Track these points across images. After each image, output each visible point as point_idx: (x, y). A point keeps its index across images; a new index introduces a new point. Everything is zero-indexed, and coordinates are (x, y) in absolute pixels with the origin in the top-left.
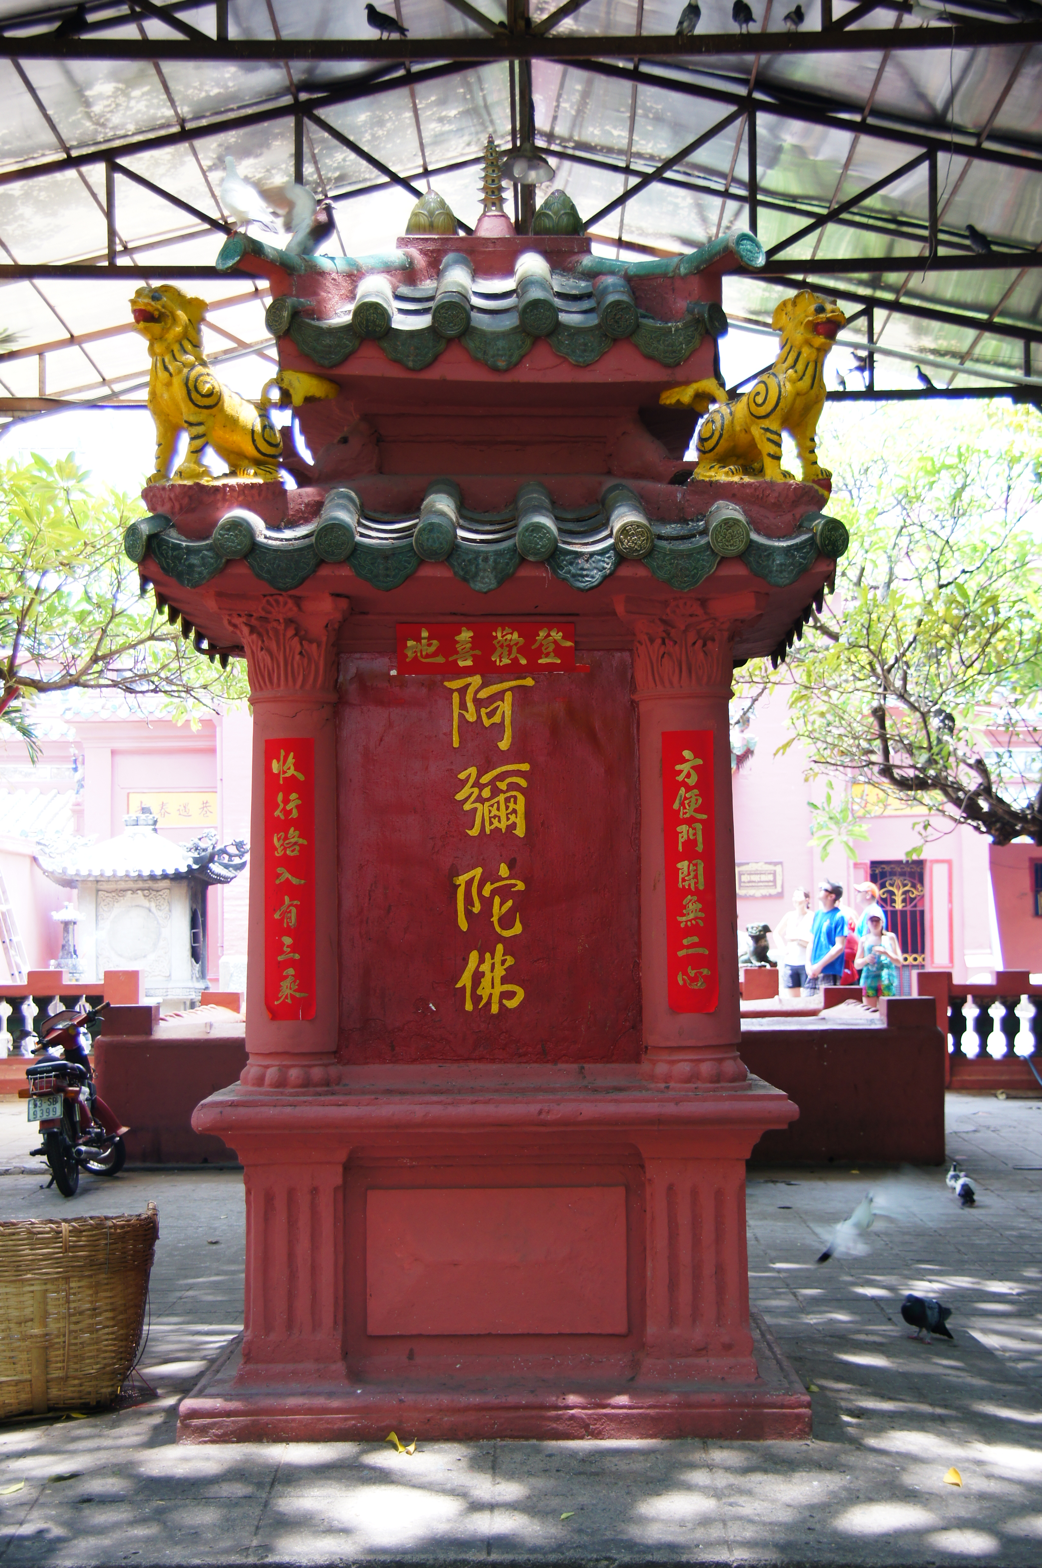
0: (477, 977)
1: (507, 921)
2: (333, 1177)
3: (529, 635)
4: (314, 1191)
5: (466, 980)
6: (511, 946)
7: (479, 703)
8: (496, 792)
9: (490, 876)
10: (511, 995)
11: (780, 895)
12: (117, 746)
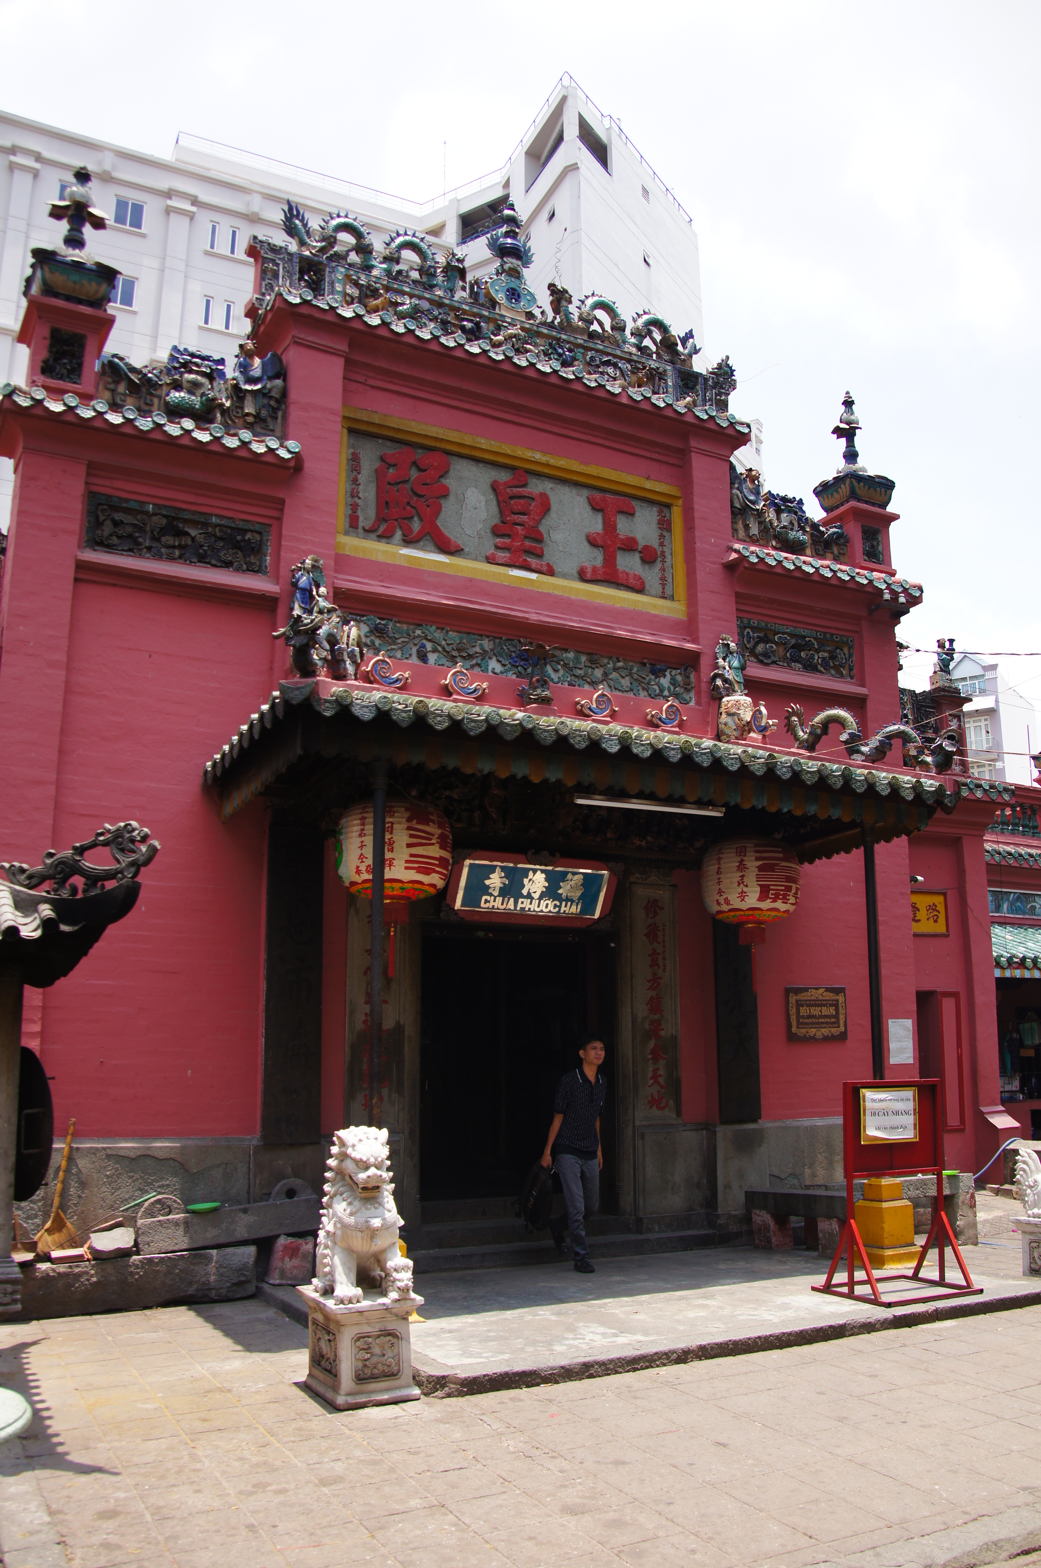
11: (842, 1037)
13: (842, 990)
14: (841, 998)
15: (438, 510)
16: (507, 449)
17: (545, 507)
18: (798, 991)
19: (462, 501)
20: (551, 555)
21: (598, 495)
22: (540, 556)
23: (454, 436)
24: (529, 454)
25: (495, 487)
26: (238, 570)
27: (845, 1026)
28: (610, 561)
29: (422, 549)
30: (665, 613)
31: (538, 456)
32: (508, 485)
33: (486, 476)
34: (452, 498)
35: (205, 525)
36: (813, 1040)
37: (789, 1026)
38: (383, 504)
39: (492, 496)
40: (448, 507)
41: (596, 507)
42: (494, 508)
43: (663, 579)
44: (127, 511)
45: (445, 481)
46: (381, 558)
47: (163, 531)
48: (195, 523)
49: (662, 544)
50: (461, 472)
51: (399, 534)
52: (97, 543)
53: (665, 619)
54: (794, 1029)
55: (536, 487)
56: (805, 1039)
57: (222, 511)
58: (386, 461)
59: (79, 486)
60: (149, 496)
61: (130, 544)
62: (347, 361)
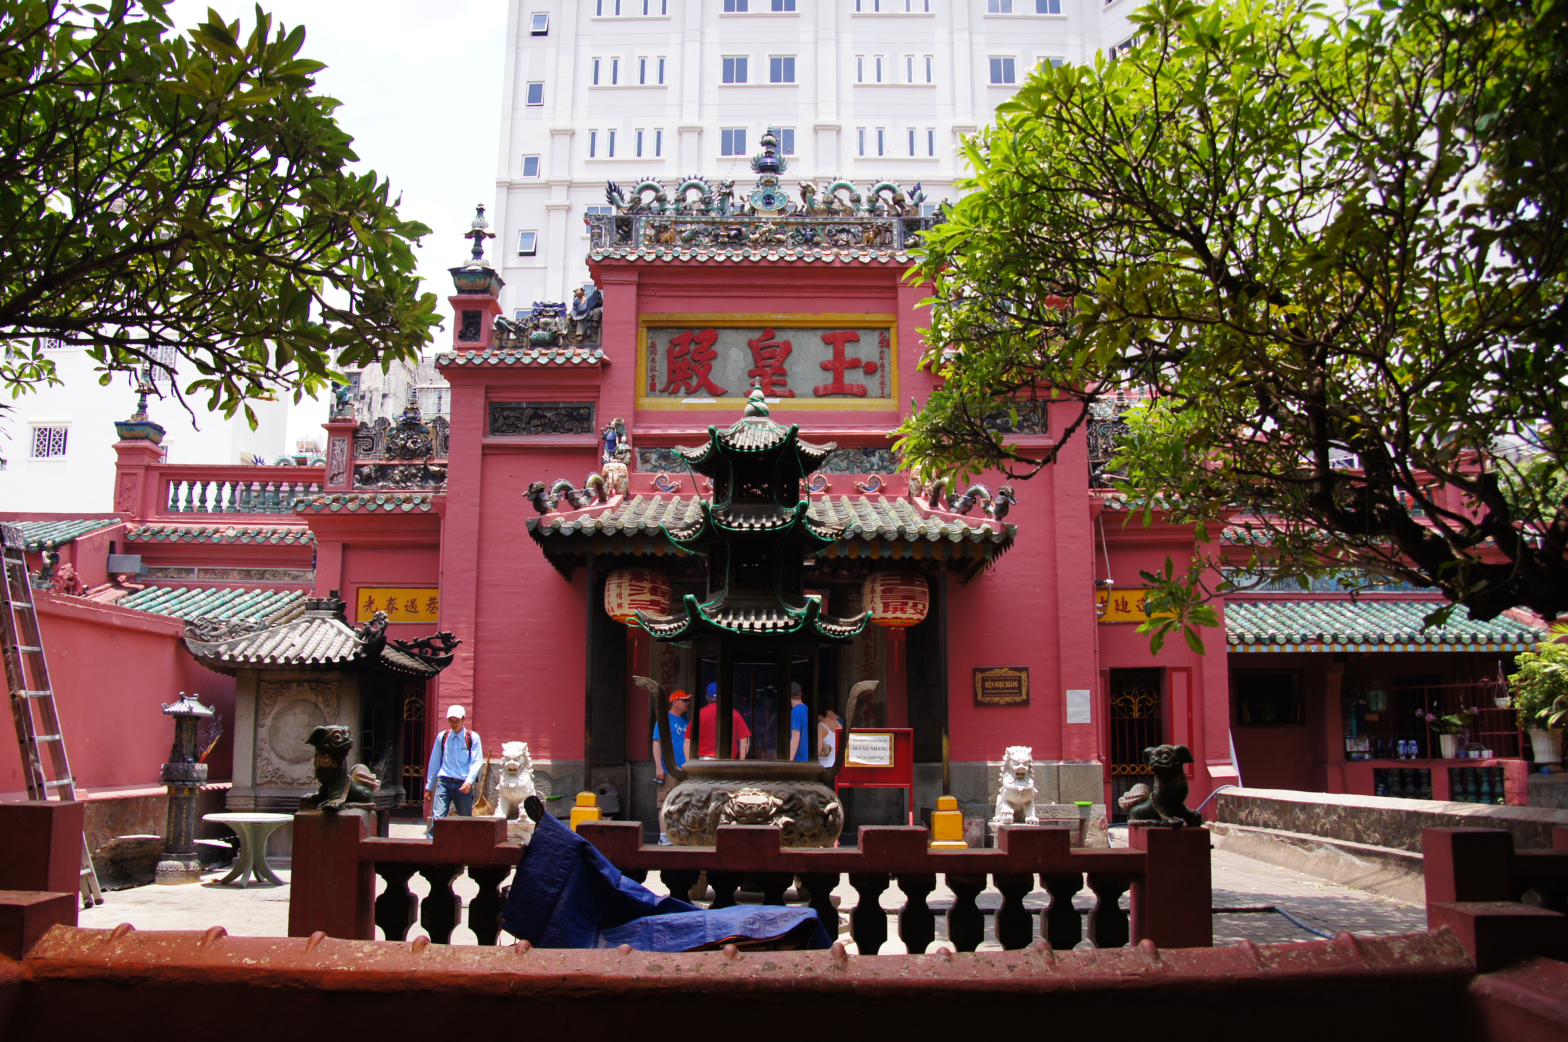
11: (1025, 703)
12: (348, 539)
13: (1026, 669)
14: (1024, 675)
15: (710, 368)
16: (756, 317)
17: (788, 349)
18: (983, 671)
19: (726, 359)
20: (792, 383)
21: (828, 332)
22: (784, 384)
23: (718, 316)
24: (773, 317)
25: (750, 344)
26: (577, 433)
27: (1028, 694)
28: (838, 378)
29: (700, 397)
30: (880, 410)
31: (780, 316)
32: (759, 341)
33: (744, 338)
34: (719, 358)
35: (557, 409)
36: (997, 704)
37: (976, 695)
38: (672, 372)
39: (749, 351)
40: (716, 364)
41: (827, 341)
42: (750, 359)
43: (882, 383)
44: (511, 409)
45: (714, 348)
46: (669, 409)
47: (532, 418)
48: (549, 409)
49: (882, 358)
50: (726, 337)
51: (683, 389)
52: (495, 431)
53: (879, 413)
54: (979, 698)
55: (781, 337)
56: (990, 705)
57: (565, 399)
58: (673, 343)
59: (480, 401)
60: (523, 398)
61: (513, 428)
62: (640, 286)
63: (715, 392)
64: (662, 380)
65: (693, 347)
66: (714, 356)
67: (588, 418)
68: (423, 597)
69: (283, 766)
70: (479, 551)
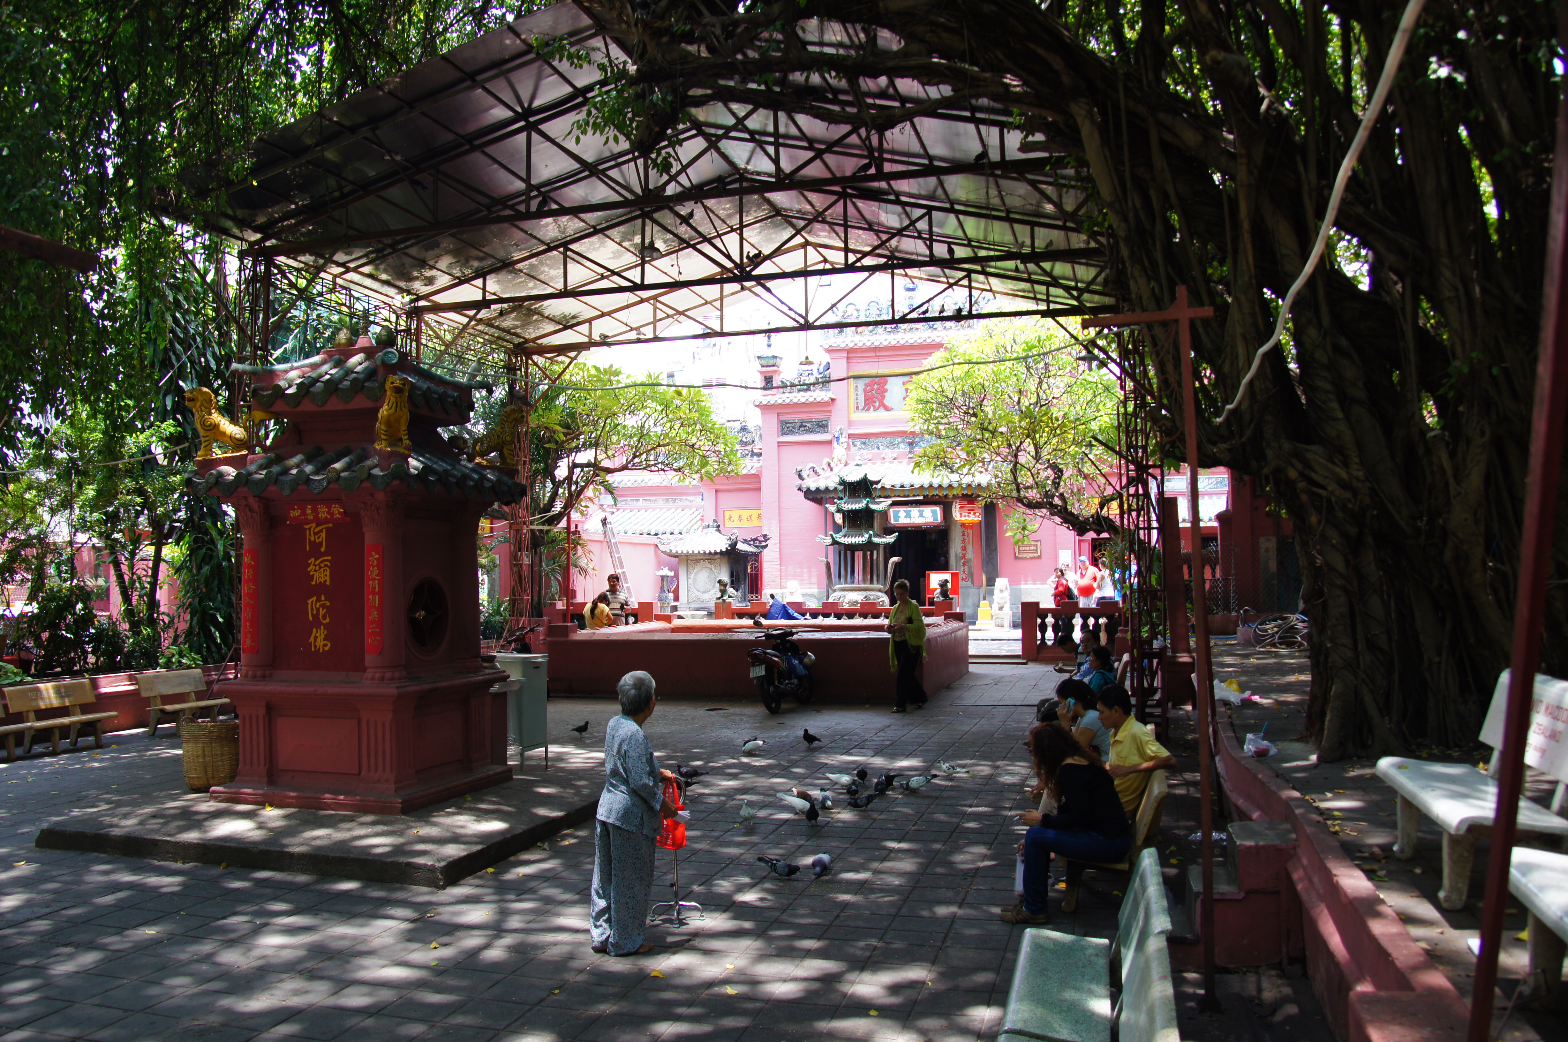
0: (316, 638)
1: (324, 618)
2: (262, 711)
3: (329, 508)
4: (257, 716)
5: (312, 639)
6: (326, 625)
7: (315, 534)
8: (320, 568)
9: (319, 600)
10: (325, 645)
11: (1040, 557)
12: (718, 487)
14: (1039, 543)
15: (884, 397)
16: (905, 370)
19: (891, 391)
23: (887, 370)
24: (914, 370)
25: (904, 383)
26: (822, 433)
27: (1041, 553)
29: (879, 412)
32: (908, 382)
33: (900, 381)
34: (889, 391)
35: (811, 422)
36: (1026, 558)
37: (1015, 554)
38: (866, 400)
39: (903, 387)
40: (887, 395)
42: (904, 391)
44: (790, 423)
45: (886, 386)
46: (865, 419)
47: (801, 427)
48: (808, 422)
50: (891, 381)
51: (872, 408)
52: (783, 434)
54: (1017, 555)
56: (1022, 559)
57: (815, 417)
58: (867, 385)
59: (776, 420)
60: (795, 418)
61: (791, 432)
62: (848, 358)
63: (887, 409)
64: (862, 404)
65: (876, 387)
66: (886, 390)
67: (827, 426)
68: (755, 513)
69: (699, 594)
70: (779, 493)
